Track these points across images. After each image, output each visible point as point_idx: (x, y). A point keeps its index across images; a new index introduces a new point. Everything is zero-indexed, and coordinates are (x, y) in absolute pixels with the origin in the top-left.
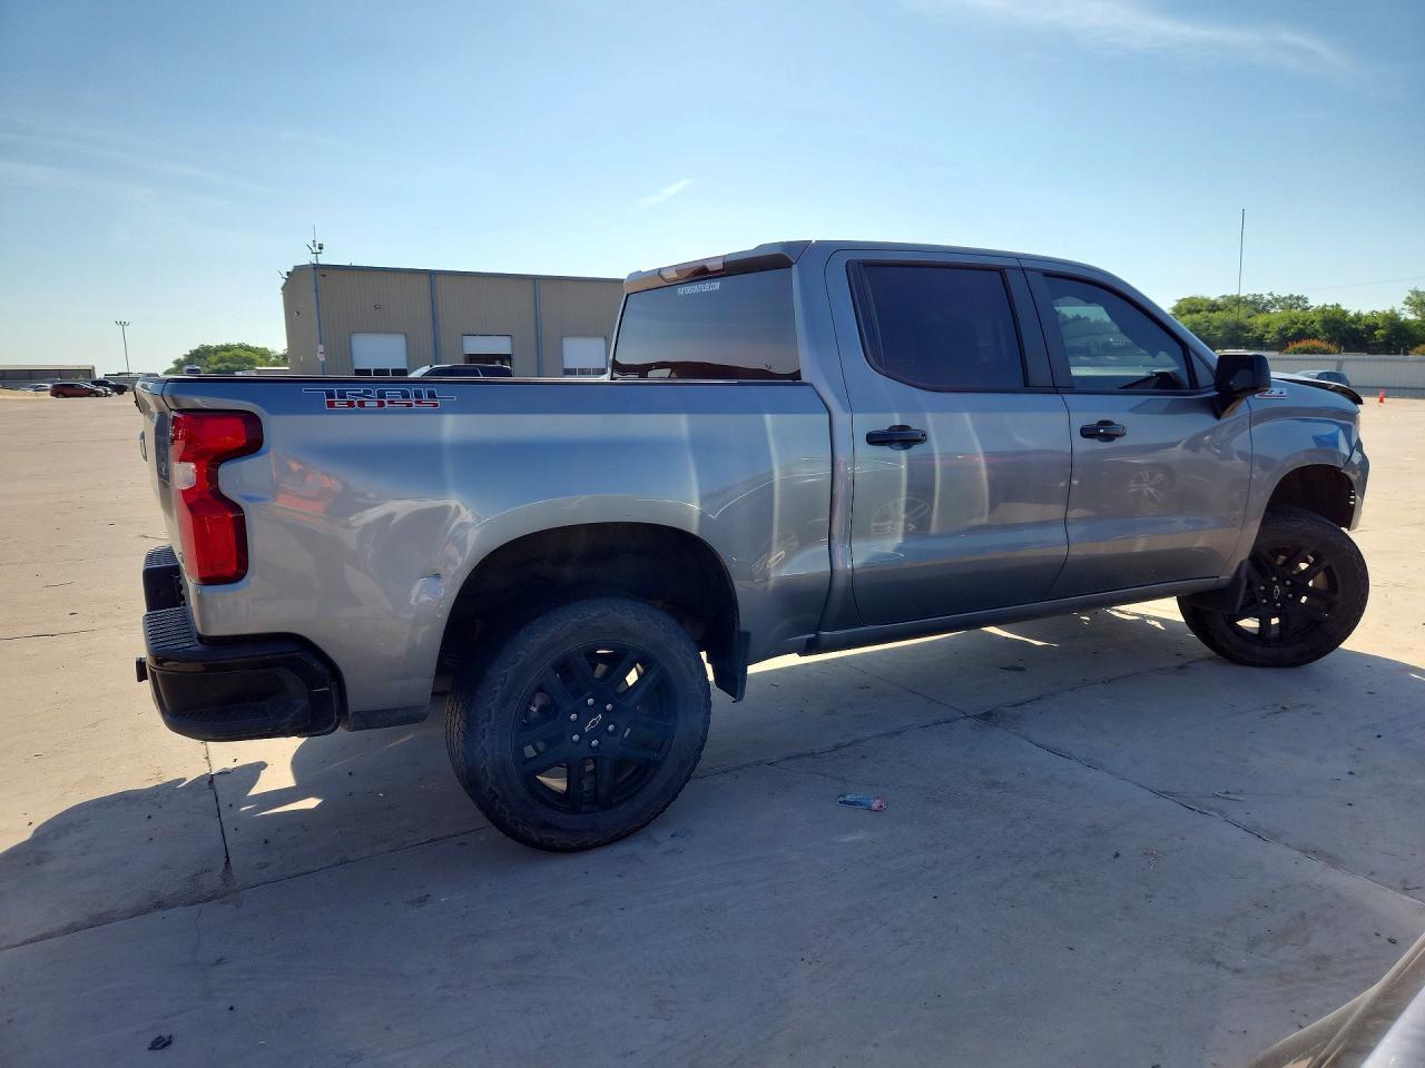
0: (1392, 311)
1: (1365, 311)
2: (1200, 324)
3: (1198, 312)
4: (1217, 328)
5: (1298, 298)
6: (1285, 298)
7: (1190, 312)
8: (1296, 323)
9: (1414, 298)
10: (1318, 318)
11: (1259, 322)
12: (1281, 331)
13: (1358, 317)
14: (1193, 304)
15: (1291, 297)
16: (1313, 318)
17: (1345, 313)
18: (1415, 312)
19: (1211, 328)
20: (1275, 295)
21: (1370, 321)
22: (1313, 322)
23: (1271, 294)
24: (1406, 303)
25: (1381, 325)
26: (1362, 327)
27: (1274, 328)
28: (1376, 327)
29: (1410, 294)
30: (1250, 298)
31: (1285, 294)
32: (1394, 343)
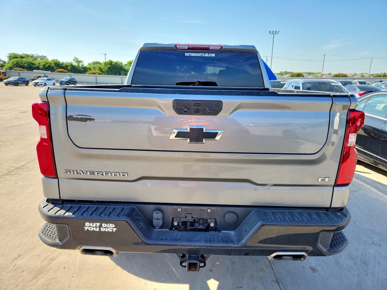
0: (71, 62)
1: (65, 62)
2: (19, 62)
3: (18, 58)
4: (25, 63)
5: (44, 57)
6: (41, 56)
7: (14, 58)
8: (47, 64)
9: (75, 59)
10: (53, 63)
11: (37, 62)
12: (44, 65)
13: (63, 64)
14: (15, 55)
15: (42, 56)
16: (52, 62)
17: (59, 62)
18: (76, 63)
19: (23, 63)
20: (38, 55)
21: (66, 64)
22: (52, 64)
23: (37, 54)
24: (74, 60)
25: (69, 66)
26: (64, 66)
27: (42, 64)
28: (68, 66)
29: (74, 58)
30: (31, 55)
31: (41, 55)
32: (73, 70)
